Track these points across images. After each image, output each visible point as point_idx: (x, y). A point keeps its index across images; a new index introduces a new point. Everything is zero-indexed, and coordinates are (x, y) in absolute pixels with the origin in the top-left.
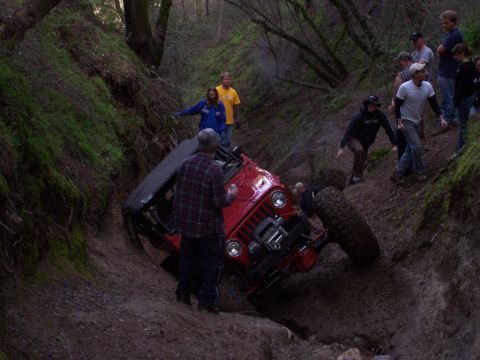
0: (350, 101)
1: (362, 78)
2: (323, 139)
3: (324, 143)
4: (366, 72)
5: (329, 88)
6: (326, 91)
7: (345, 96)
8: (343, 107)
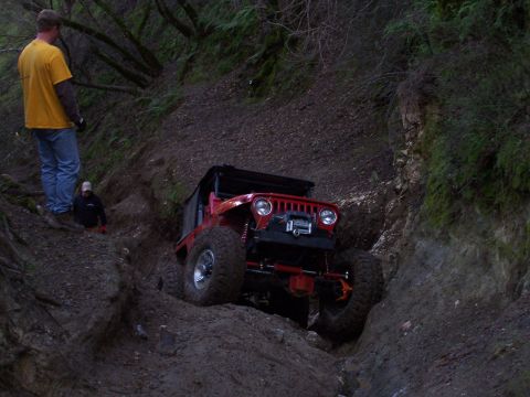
0: (181, 101)
1: (187, 68)
2: (158, 157)
3: (160, 163)
4: (191, 60)
5: (139, 89)
6: (136, 94)
7: (170, 94)
8: (172, 109)
